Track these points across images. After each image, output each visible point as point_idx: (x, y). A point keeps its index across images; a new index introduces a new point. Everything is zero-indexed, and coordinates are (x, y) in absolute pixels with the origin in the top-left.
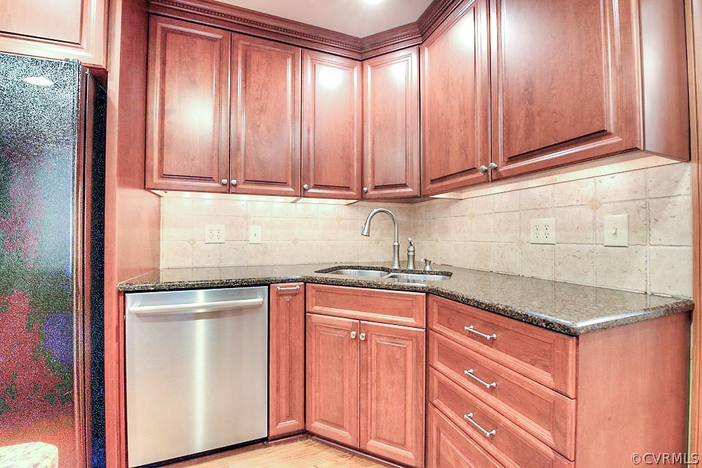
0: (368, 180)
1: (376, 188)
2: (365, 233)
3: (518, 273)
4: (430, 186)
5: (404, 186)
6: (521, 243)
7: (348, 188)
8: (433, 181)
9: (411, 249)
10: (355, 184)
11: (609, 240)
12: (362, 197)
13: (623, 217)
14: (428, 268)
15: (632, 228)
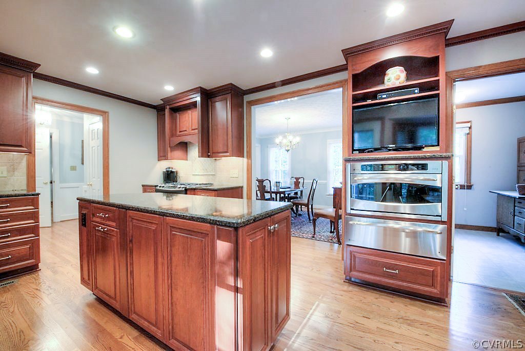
15: (8, 171)
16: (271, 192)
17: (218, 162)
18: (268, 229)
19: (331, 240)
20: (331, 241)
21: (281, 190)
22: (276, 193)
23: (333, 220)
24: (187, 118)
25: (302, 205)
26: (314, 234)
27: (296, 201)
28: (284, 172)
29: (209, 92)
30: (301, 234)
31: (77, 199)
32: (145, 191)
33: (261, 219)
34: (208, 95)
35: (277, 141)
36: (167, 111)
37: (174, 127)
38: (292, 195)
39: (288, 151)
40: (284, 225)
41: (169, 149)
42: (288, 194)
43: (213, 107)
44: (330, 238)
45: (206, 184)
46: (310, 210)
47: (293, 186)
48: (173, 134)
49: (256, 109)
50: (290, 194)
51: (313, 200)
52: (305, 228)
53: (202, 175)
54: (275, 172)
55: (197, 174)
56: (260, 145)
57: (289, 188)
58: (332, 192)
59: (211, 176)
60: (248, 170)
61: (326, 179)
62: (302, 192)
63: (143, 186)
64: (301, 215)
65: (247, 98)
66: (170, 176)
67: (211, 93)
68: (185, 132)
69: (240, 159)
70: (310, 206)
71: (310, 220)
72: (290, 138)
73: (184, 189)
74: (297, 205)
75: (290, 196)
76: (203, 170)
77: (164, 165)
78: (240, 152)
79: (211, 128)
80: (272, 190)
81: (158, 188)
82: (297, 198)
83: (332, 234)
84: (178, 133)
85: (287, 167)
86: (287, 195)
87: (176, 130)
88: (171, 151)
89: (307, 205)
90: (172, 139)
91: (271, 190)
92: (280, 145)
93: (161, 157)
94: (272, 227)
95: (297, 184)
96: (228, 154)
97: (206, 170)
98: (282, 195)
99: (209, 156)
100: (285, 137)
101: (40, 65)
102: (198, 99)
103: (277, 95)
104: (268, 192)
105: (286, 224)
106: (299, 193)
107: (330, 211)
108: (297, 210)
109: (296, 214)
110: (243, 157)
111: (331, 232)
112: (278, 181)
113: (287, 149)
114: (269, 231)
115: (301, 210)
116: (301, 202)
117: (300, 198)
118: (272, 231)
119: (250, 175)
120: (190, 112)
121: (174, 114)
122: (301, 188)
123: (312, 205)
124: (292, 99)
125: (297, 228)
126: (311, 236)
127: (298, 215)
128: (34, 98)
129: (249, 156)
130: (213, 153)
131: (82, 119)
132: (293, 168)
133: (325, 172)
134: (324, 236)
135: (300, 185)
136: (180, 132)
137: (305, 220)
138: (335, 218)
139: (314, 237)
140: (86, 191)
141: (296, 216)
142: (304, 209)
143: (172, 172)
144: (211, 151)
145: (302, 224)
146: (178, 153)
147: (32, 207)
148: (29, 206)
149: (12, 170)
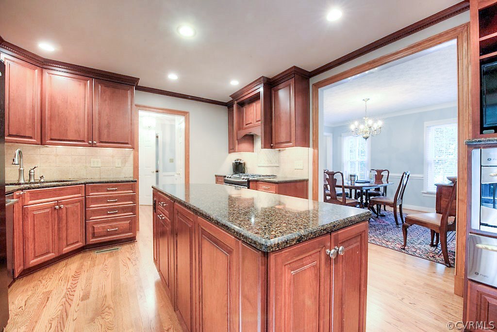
2: (16, 163)
4: (48, 141)
5: (31, 138)
6: (86, 167)
8: (51, 139)
9: (32, 171)
11: (117, 166)
13: (120, 160)
14: (42, 180)
15: (122, 163)
16: (343, 187)
17: (282, 153)
18: (325, 252)
19: (433, 256)
20: (433, 259)
21: (357, 185)
22: (351, 188)
23: (438, 231)
24: (252, 111)
25: (386, 204)
26: (405, 245)
27: (378, 199)
28: (361, 163)
29: (272, 81)
30: (384, 242)
31: (152, 187)
32: (217, 182)
33: (313, 238)
34: (271, 85)
35: (352, 127)
36: (235, 106)
37: (241, 121)
38: (372, 190)
39: (366, 138)
40: (355, 245)
41: (236, 142)
42: (367, 190)
43: (276, 96)
44: (431, 255)
45: (269, 176)
46: (398, 211)
47: (373, 181)
48: (240, 128)
49: (324, 91)
50: (369, 190)
51: (402, 199)
52: (390, 235)
53: (267, 166)
54: (349, 163)
55: (262, 165)
56: (332, 134)
57: (369, 182)
58: (434, 190)
59: (275, 168)
60: (314, 162)
61: (422, 172)
62: (385, 188)
63: (216, 176)
64: (385, 216)
65: (313, 81)
66: (239, 167)
67: (274, 81)
68: (251, 125)
69: (306, 149)
70: (398, 207)
71: (397, 224)
72: (370, 122)
73: (246, 180)
74: (379, 204)
75: (368, 191)
76: (268, 161)
77: (233, 157)
78: (306, 142)
79: (274, 118)
80: (345, 185)
81: (226, 178)
82: (379, 195)
83: (433, 249)
84: (245, 126)
85: (366, 158)
86: (364, 191)
87: (243, 124)
88: (238, 144)
89: (394, 205)
90: (239, 132)
91: (343, 183)
92: (356, 132)
93: (231, 149)
94: (333, 251)
95: (379, 177)
96: (291, 144)
97: (271, 161)
98: (358, 191)
99: (272, 147)
100: (363, 122)
101: (139, 79)
102: (261, 90)
103: (351, 69)
104: (340, 187)
105: (358, 244)
106: (382, 189)
107: (432, 216)
108: (379, 209)
109: (377, 214)
110: (309, 147)
111: (432, 245)
112: (353, 173)
113: (365, 136)
114: (328, 257)
115: (385, 210)
116: (384, 200)
117: (383, 195)
118: (333, 257)
119: (316, 166)
120: (254, 104)
121: (242, 109)
122: (385, 183)
123: (401, 206)
124: (371, 70)
125: (378, 232)
126: (400, 246)
127: (379, 215)
128: (136, 105)
129: (316, 146)
130: (276, 144)
131: (174, 120)
132: (373, 159)
133: (421, 163)
134: (420, 249)
135: (384, 180)
136: (246, 125)
137: (389, 223)
138: (440, 228)
139: (404, 249)
140: (176, 179)
141: (377, 217)
142: (390, 209)
143: (240, 163)
144: (274, 142)
145: (386, 228)
146: (245, 145)
147: (131, 191)
148: (130, 190)
149: (124, 161)
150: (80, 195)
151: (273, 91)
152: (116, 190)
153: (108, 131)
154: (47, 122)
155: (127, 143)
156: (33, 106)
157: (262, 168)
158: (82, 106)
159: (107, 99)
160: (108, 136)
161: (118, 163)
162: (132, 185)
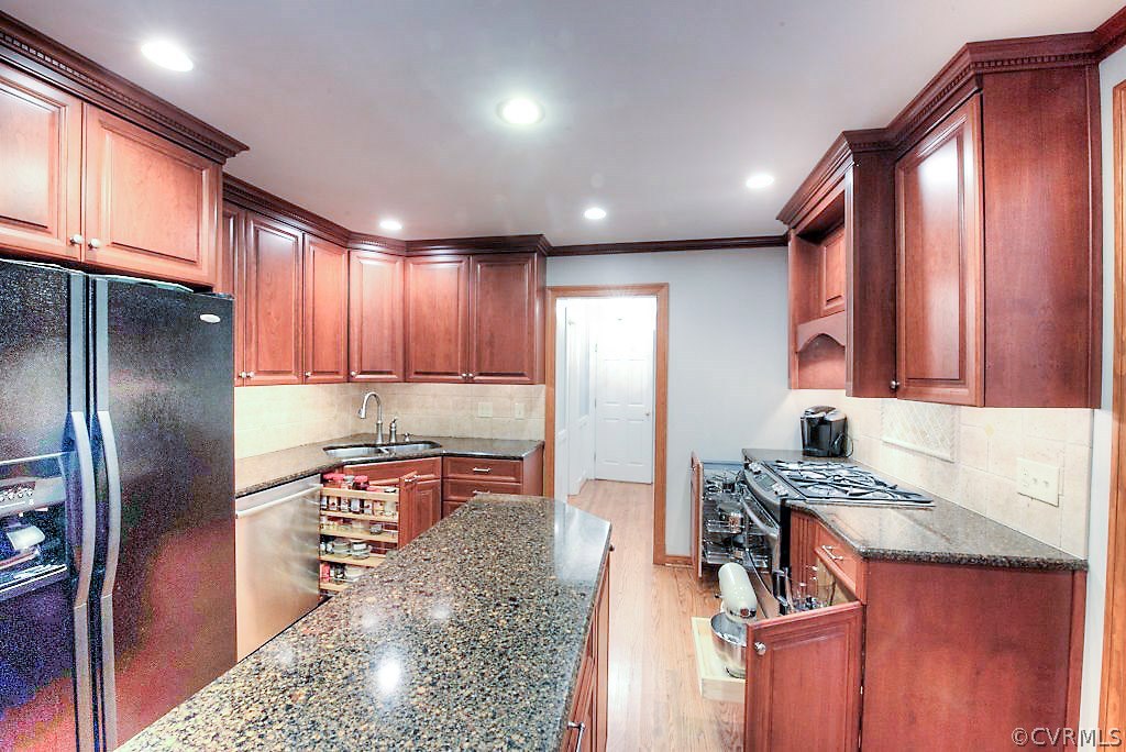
0: (355, 364)
1: (363, 373)
2: (363, 416)
3: (470, 436)
4: (413, 376)
5: (390, 373)
6: (472, 417)
7: (337, 373)
8: (416, 373)
9: (393, 425)
10: (343, 369)
11: (517, 416)
12: (349, 379)
13: (523, 405)
14: (407, 440)
15: (526, 410)
37: (816, 288)
41: (794, 358)
55: (895, 442)
59: (937, 461)
84: (825, 306)
87: (820, 298)
99: (894, 392)
102: (848, 183)
121: (815, 252)
128: (552, 290)
136: (827, 302)
144: (902, 374)
147: (513, 479)
148: (511, 476)
149: (530, 409)
150: (432, 476)
151: (902, 173)
152: (487, 473)
153: (492, 354)
154: (412, 344)
155: (522, 375)
156: (393, 323)
157: (895, 452)
158: (453, 311)
159: (491, 289)
160: (491, 364)
161: (519, 409)
162: (515, 465)
